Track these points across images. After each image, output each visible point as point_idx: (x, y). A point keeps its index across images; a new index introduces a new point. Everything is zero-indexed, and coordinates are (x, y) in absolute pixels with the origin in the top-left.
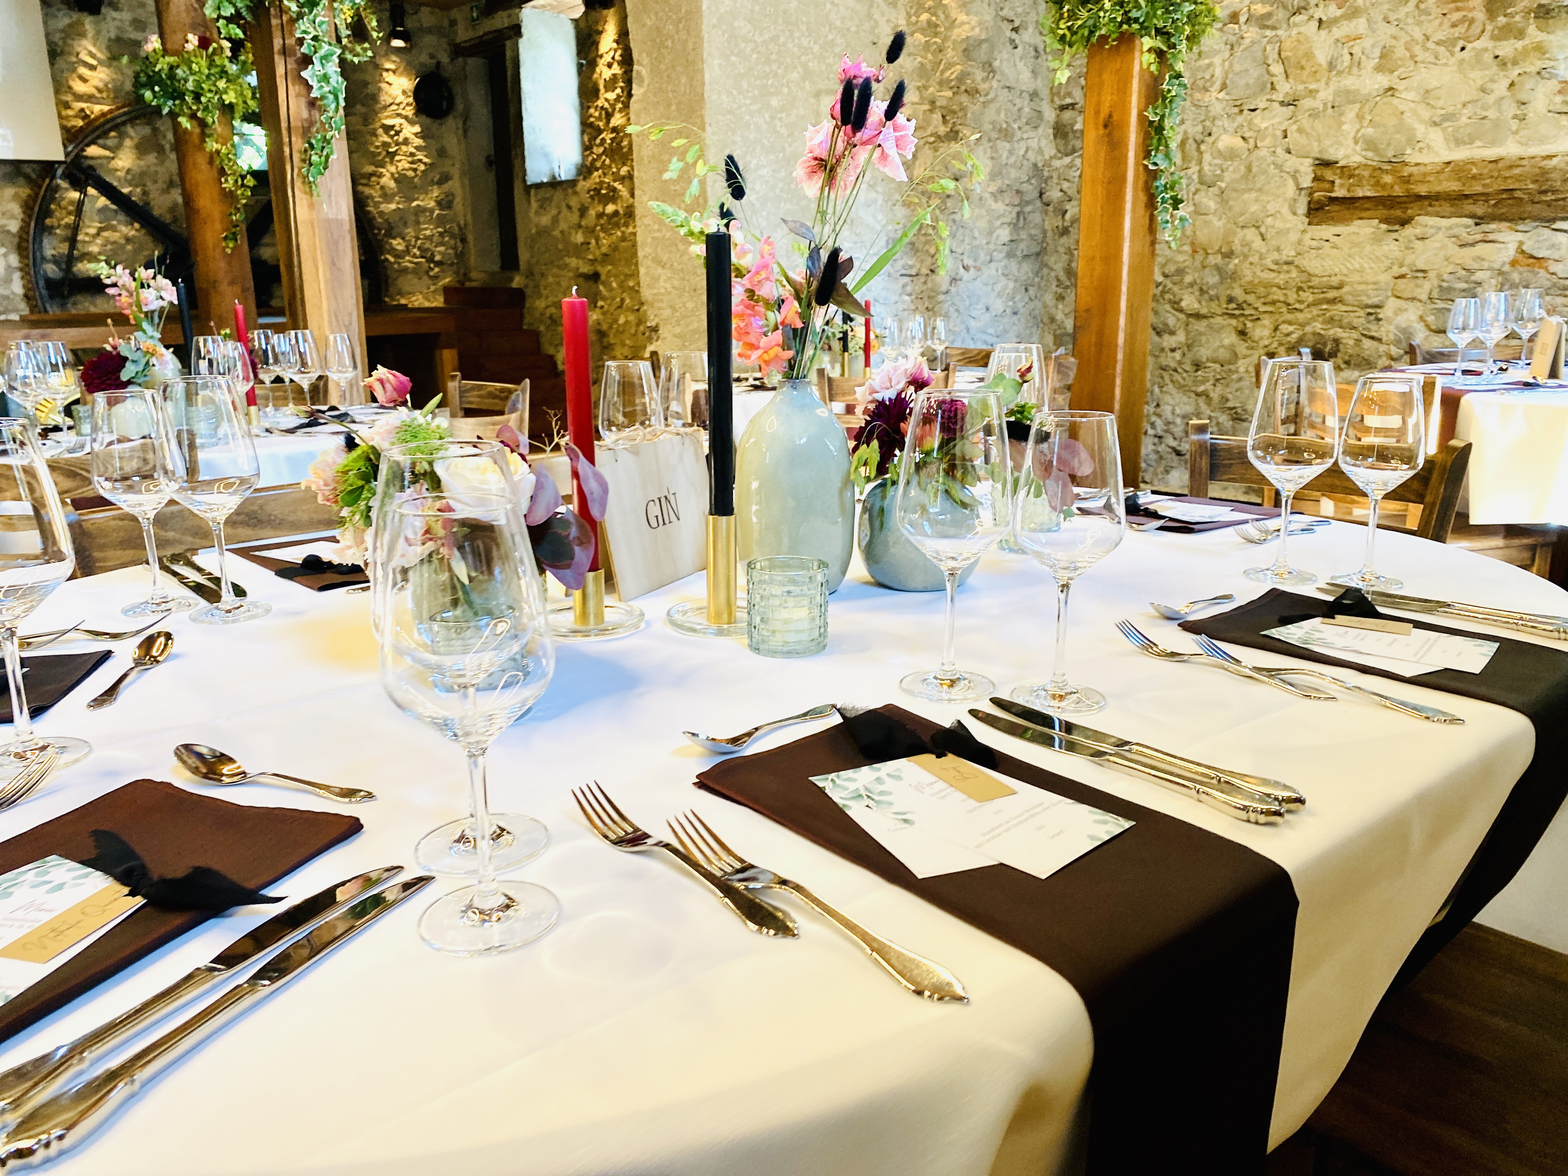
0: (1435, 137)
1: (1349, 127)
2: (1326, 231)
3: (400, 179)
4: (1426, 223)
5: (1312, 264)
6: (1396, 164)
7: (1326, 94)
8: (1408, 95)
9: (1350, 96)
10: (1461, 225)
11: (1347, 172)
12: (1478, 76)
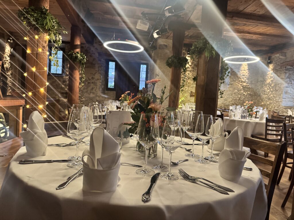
2: (192, 98)
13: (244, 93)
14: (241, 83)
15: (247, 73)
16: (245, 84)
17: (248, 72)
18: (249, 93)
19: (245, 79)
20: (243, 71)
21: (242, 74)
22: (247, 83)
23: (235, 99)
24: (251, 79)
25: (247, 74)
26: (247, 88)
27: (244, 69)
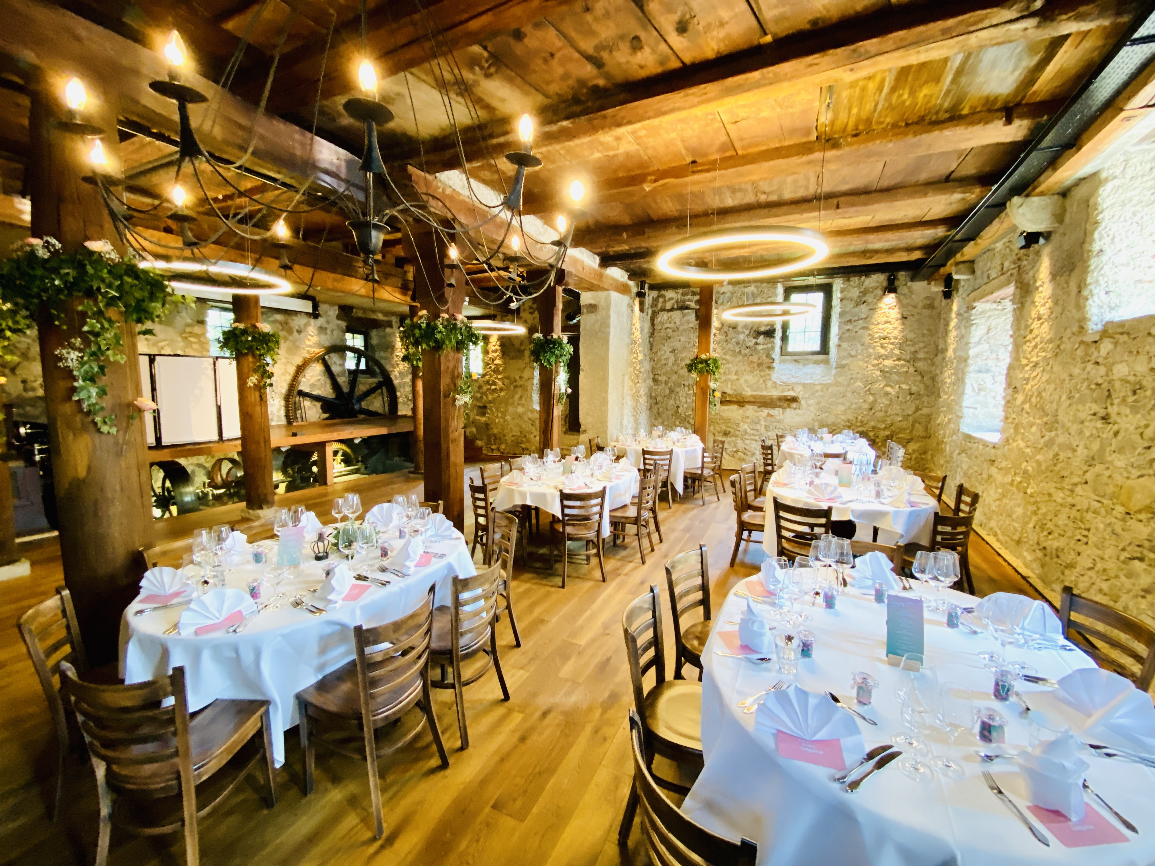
0: (748, 390)
1: (729, 386)
2: (725, 407)
3: (400, 373)
4: (748, 407)
5: (722, 414)
6: (741, 394)
7: (723, 378)
8: (742, 381)
9: (729, 380)
10: (756, 408)
11: (729, 395)
12: (756, 379)
13: (888, 389)
14: (876, 362)
15: (895, 329)
16: (889, 363)
17: (900, 327)
18: (904, 386)
19: (891, 346)
20: (880, 326)
21: (877, 336)
22: (899, 359)
23: (854, 406)
24: (913, 345)
25: (896, 333)
26: (898, 373)
27: (885, 319)
